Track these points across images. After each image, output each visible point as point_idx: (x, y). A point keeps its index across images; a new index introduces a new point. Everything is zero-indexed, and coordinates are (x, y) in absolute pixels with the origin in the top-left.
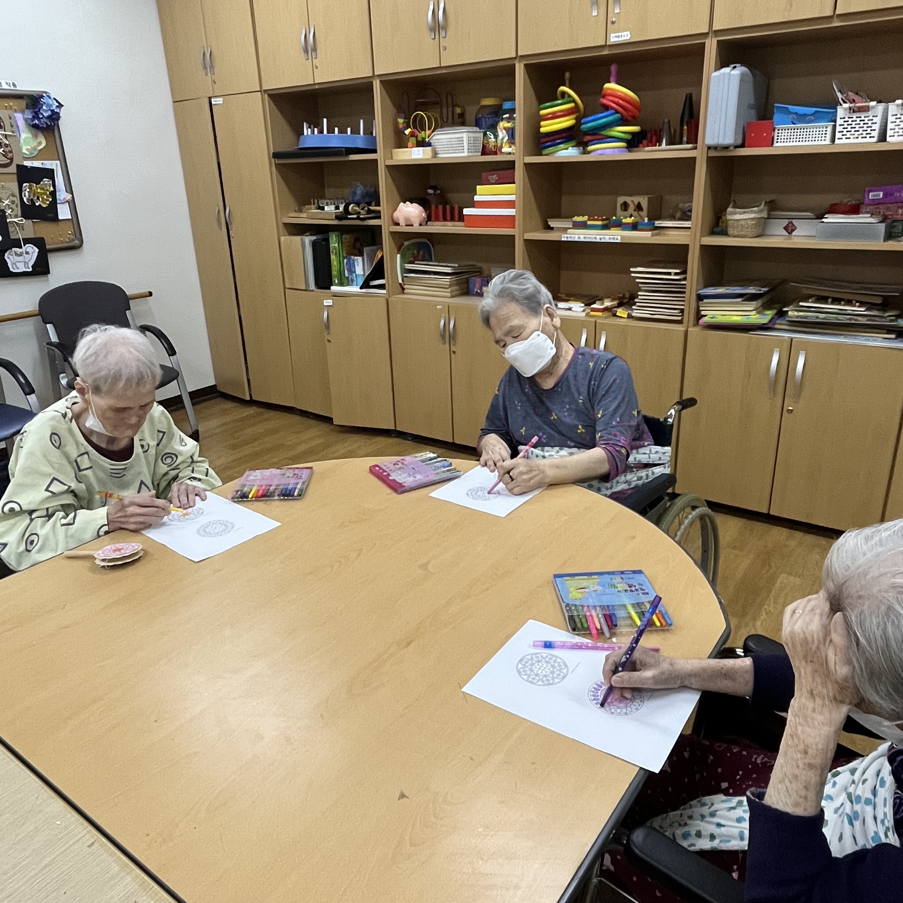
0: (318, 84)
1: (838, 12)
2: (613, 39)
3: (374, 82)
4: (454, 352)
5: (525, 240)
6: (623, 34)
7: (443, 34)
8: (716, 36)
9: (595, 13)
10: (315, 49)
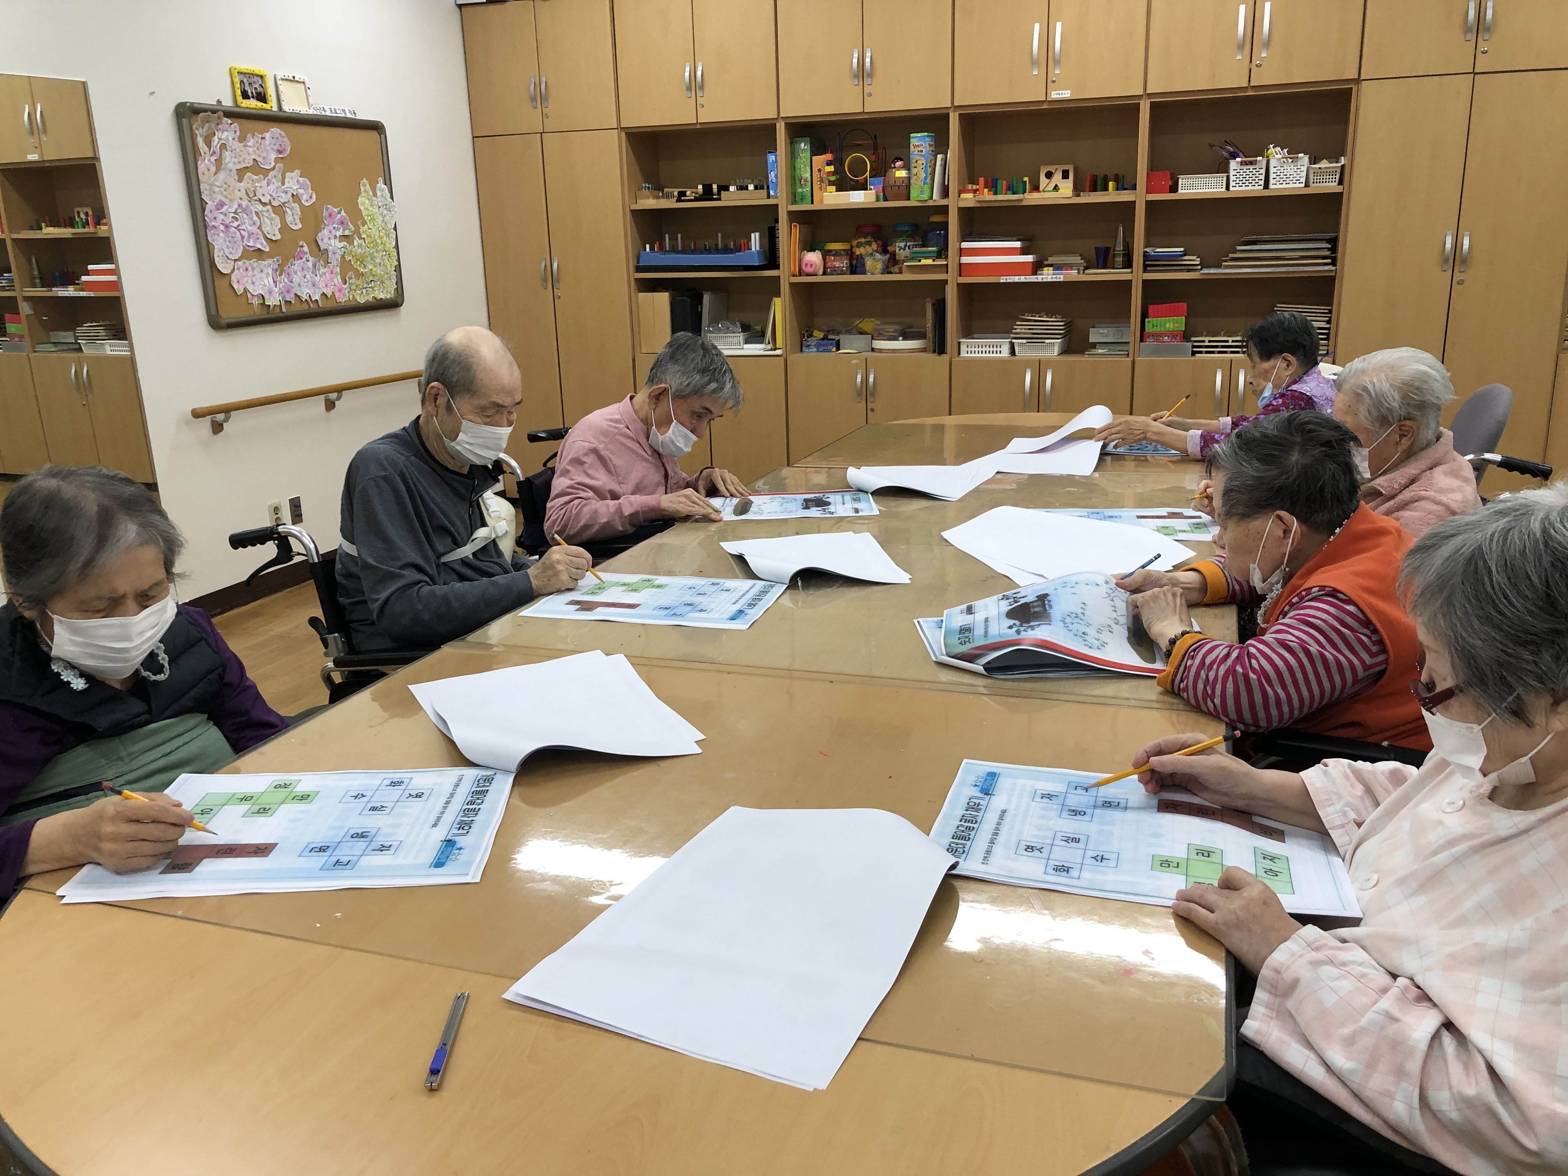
0: (700, 123)
1: (1252, 84)
2: (1054, 95)
3: (778, 125)
4: (872, 410)
5: (958, 284)
6: (1063, 92)
7: (867, 81)
8: (1149, 98)
9: (1035, 73)
10: (702, 88)
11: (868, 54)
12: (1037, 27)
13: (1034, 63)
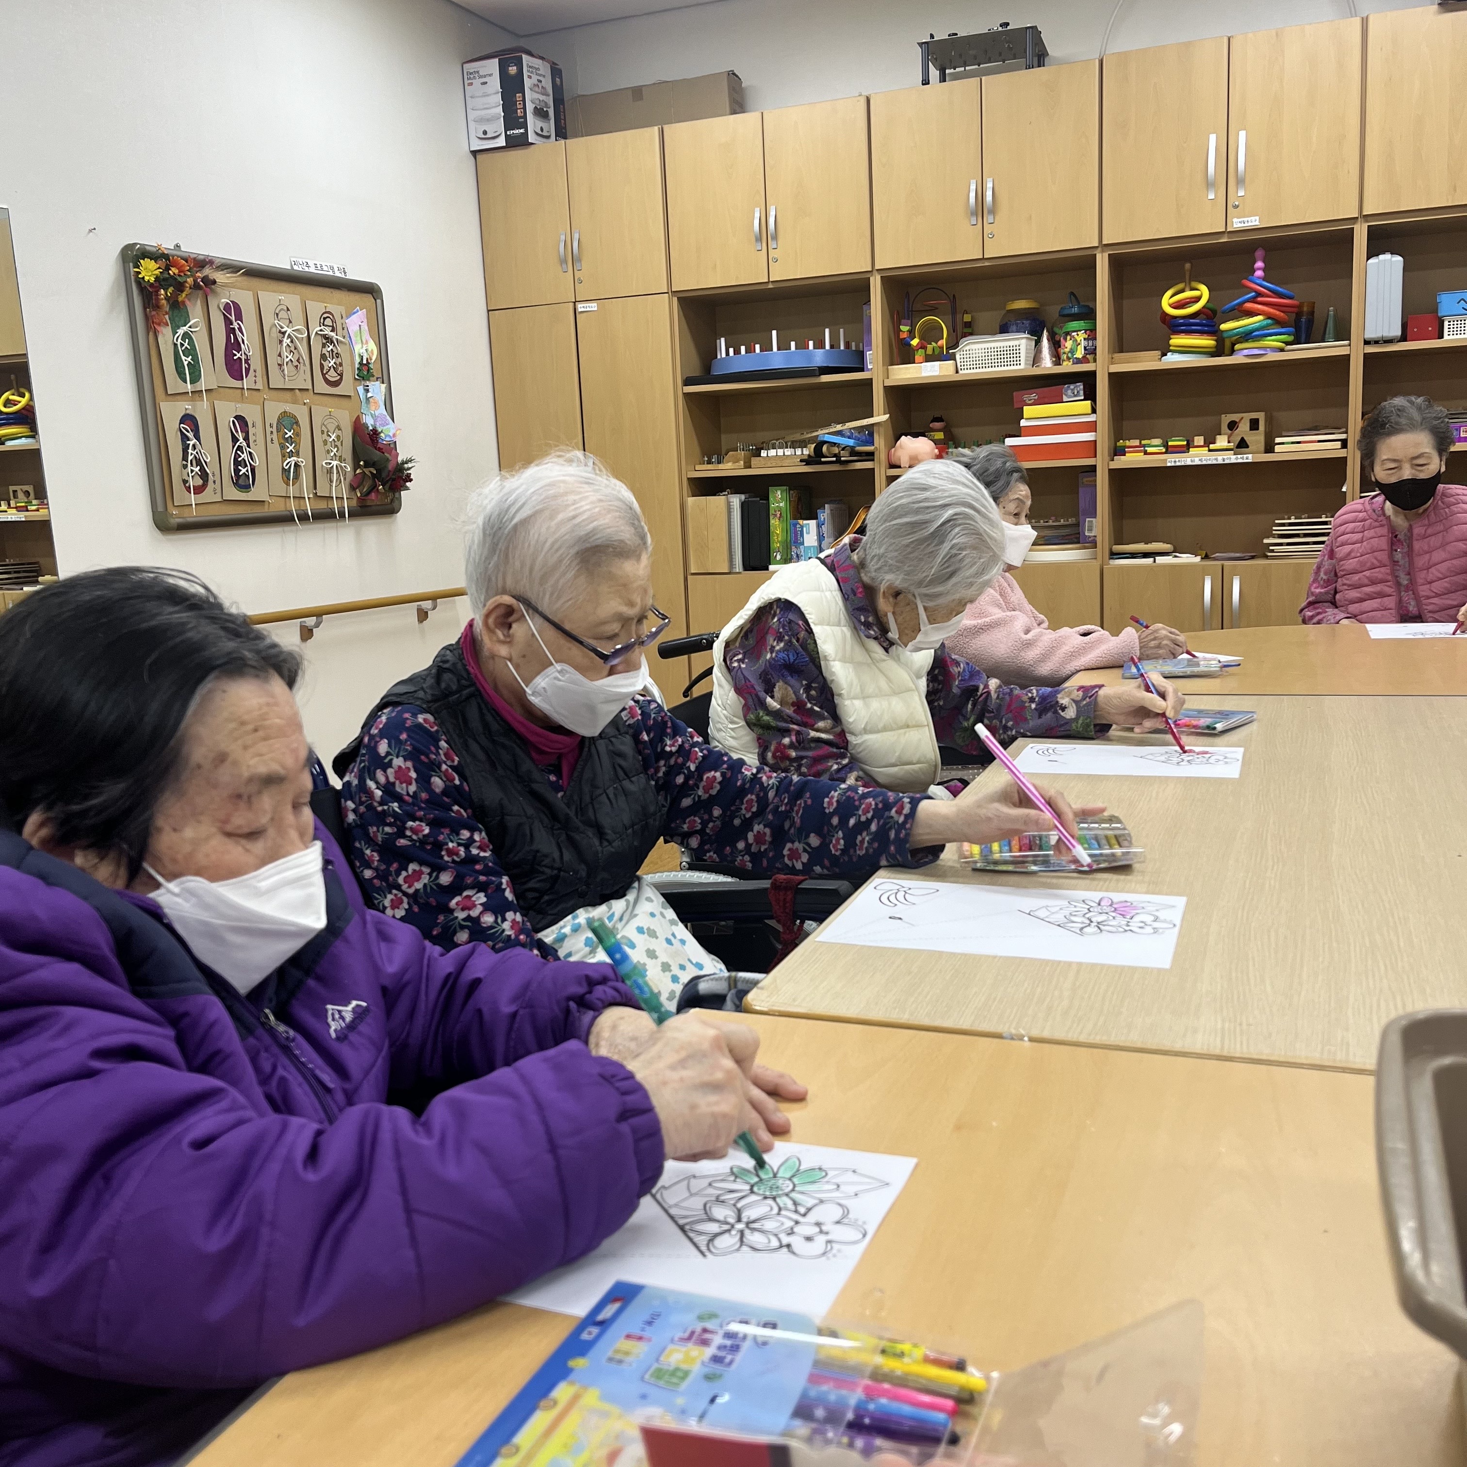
0: (773, 282)
2: (1237, 224)
3: (872, 279)
6: (1249, 219)
7: (989, 218)
8: (1367, 221)
9: (1211, 196)
10: (775, 237)
11: (990, 185)
12: (1213, 138)
13: (1209, 185)
